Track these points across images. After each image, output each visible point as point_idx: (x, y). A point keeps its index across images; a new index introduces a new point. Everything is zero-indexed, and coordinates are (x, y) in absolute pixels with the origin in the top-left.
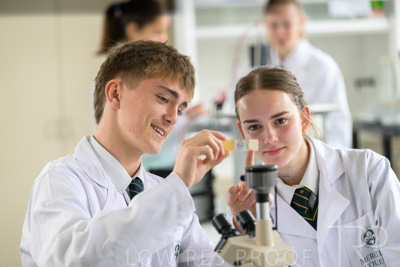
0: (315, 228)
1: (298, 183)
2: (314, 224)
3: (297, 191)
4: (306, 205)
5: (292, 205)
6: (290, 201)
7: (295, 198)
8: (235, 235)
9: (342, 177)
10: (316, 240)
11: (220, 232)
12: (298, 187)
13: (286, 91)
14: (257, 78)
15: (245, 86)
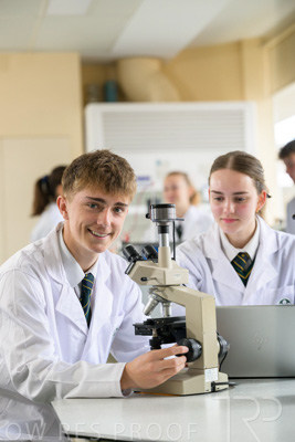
1: (242, 247)
2: (245, 282)
3: (240, 254)
4: (243, 266)
5: (232, 263)
6: (232, 259)
7: (236, 258)
8: (141, 260)
9: (277, 253)
10: (243, 295)
13: (251, 176)
14: (231, 159)
15: (220, 164)
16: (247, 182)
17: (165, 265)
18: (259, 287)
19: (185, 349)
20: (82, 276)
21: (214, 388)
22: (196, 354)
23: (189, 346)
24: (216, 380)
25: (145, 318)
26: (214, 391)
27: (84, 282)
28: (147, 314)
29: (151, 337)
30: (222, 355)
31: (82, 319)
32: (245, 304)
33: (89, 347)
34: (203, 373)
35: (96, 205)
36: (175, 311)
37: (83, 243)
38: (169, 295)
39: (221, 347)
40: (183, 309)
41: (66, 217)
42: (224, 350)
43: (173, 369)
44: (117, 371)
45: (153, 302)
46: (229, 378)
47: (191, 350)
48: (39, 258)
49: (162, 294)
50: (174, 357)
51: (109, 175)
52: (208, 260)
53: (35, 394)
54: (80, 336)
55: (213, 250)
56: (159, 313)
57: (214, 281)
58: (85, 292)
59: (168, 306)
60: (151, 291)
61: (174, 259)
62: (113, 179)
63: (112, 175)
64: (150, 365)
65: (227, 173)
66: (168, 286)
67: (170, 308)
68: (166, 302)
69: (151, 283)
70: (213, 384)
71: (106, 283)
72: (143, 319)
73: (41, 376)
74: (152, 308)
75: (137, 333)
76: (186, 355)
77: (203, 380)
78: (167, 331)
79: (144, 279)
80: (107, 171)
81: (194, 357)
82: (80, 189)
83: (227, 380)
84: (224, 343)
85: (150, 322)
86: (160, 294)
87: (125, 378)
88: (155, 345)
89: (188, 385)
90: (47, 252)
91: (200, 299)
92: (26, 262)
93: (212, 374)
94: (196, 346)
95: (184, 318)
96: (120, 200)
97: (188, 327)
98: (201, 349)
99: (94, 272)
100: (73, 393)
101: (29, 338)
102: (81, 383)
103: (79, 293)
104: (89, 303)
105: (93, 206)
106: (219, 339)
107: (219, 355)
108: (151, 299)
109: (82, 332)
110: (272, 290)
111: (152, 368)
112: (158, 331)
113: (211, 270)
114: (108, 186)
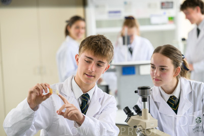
0: (176, 113)
2: (176, 112)
3: (171, 97)
5: (168, 102)
7: (169, 100)
8: (133, 115)
10: (176, 118)
11: (127, 114)
12: (171, 95)
57: (160, 113)
65: (159, 54)
66: (147, 130)
79: (135, 127)
86: (143, 133)
113: (158, 108)
114: (95, 52)
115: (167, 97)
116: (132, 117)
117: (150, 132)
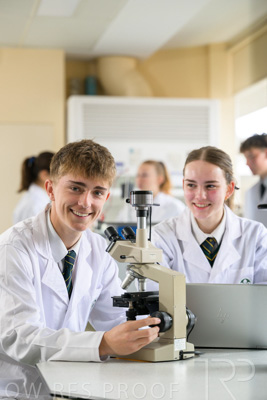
1: (210, 233)
2: (212, 263)
3: (208, 239)
5: (201, 246)
6: (201, 242)
7: (205, 243)
8: (121, 239)
9: (240, 238)
10: (209, 274)
13: (222, 167)
14: (204, 152)
15: (194, 156)
16: (218, 173)
17: (142, 245)
18: (223, 269)
19: (157, 321)
20: (65, 252)
21: (182, 356)
22: (167, 325)
23: (162, 318)
24: (184, 349)
25: (123, 292)
26: (181, 358)
27: (67, 258)
28: (124, 288)
29: (127, 309)
30: (190, 327)
31: (64, 291)
32: (211, 282)
33: (70, 315)
34: (172, 343)
35: (78, 188)
36: (149, 286)
37: (66, 222)
38: (144, 271)
39: (190, 320)
40: (157, 285)
41: (53, 199)
42: (192, 323)
43: (147, 338)
44: (96, 338)
45: (130, 278)
46: (196, 348)
47: (163, 322)
48: (28, 235)
49: (138, 271)
50: (147, 327)
51: (89, 161)
52: (180, 242)
53: (22, 355)
54: (62, 306)
55: (184, 233)
56: (135, 287)
57: (184, 261)
58: (68, 267)
59: (143, 282)
60: (129, 268)
61: (149, 240)
62: (93, 165)
63: (92, 161)
64: (126, 335)
65: (200, 164)
66: (144, 264)
67: (145, 284)
68: (141, 278)
69: (129, 261)
70: (181, 353)
71: (87, 259)
72: (120, 292)
73: (27, 340)
74: (129, 283)
75: (115, 305)
76: (158, 325)
77: (173, 348)
78: (142, 304)
79: (123, 257)
80: (87, 158)
81: (165, 327)
82: (64, 173)
83: (193, 350)
84: (192, 316)
85: (127, 296)
86: (137, 270)
87: (103, 345)
88: (131, 316)
89: (159, 353)
90: (36, 229)
91: (173, 277)
92: (17, 238)
93: (181, 344)
94: (167, 319)
95: (157, 293)
96: (99, 184)
97: (160, 301)
98: (172, 322)
99: (76, 249)
100: (56, 356)
101: (18, 305)
102: (64, 348)
103: (62, 268)
104: (70, 277)
105: (75, 189)
106: (187, 313)
107: (188, 327)
108: (128, 275)
109: (63, 302)
110: (234, 271)
111: (128, 337)
112: (134, 304)
113: (182, 251)
114: (88, 171)
115: (203, 237)
116: (119, 243)
117: (148, 268)
